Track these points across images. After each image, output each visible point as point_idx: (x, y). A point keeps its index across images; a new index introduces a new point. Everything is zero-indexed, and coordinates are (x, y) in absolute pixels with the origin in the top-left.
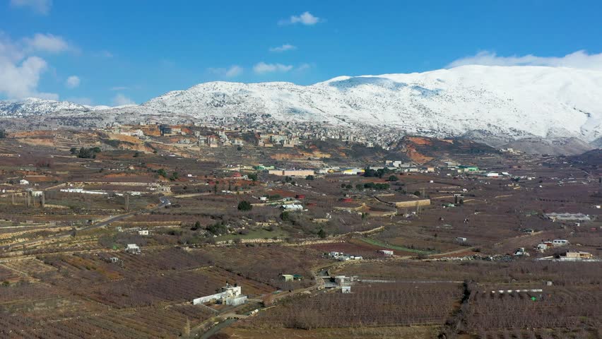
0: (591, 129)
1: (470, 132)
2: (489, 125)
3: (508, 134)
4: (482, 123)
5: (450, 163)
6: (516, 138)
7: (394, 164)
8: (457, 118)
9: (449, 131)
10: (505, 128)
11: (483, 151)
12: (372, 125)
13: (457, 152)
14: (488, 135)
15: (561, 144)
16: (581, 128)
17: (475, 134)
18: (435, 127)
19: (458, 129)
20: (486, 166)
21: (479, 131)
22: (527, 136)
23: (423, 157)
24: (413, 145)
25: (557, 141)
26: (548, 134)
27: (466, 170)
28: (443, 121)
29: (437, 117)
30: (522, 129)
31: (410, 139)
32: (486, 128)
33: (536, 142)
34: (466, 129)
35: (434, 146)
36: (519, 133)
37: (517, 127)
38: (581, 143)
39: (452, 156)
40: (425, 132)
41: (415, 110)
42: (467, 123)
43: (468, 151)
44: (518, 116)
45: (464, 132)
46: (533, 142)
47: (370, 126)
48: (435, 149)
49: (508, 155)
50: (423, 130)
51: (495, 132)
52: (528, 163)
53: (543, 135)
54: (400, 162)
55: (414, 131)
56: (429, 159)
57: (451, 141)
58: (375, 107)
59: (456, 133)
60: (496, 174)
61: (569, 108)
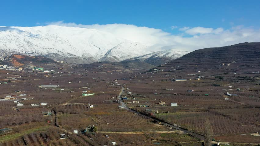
0: (99, 54)
1: (49, 54)
2: (58, 51)
3: (66, 55)
4: (56, 50)
5: (31, 66)
6: (69, 57)
7: (3, 66)
8: (44, 48)
9: (40, 53)
10: (65, 53)
11: (48, 62)
12: (3, 49)
13: (36, 62)
14: (57, 55)
15: (87, 60)
16: (96, 54)
17: (51, 55)
18: (34, 51)
19: (44, 52)
20: (48, 68)
21: (54, 54)
22: (74, 56)
23: (19, 64)
24: (15, 58)
25: (85, 59)
26: (83, 56)
27: (37, 69)
28: (38, 48)
29: (35, 47)
30: (72, 53)
31: (15, 56)
32: (57, 52)
33: (76, 58)
34: (48, 52)
35: (25, 59)
36: (71, 55)
37: (70, 52)
38: (94, 59)
39: (33, 64)
40: (29, 53)
41: (26, 43)
42: (49, 50)
43: (41, 62)
44: (71, 48)
45: (47, 54)
46: (75, 59)
47: (2, 50)
49: (59, 64)
50: (28, 52)
51: (60, 54)
52: (67, 67)
53: (81, 56)
54: (7, 66)
55: (24, 53)
56: (22, 64)
57: (34, 57)
58: (6, 41)
59: (43, 54)
60: (48, 71)
61: (92, 45)
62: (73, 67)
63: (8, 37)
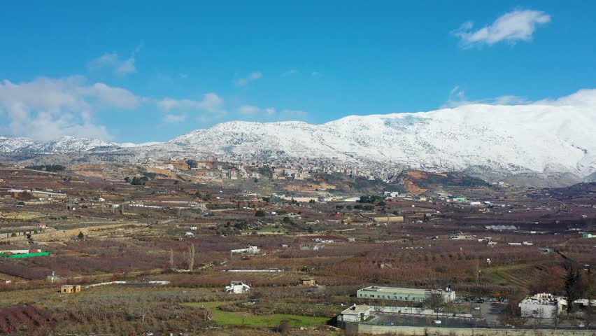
0: (586, 165)
1: (470, 168)
2: (489, 161)
3: (506, 169)
4: (483, 160)
5: (442, 194)
6: (514, 173)
7: (391, 194)
8: (459, 154)
9: (451, 166)
10: (504, 164)
11: (474, 184)
12: (379, 161)
13: (450, 185)
14: (487, 170)
15: (556, 178)
16: (578, 164)
17: (475, 170)
18: (438, 163)
19: (459, 164)
20: (475, 197)
21: (480, 167)
22: (525, 171)
23: (418, 189)
24: (410, 178)
25: (551, 176)
26: (545, 169)
27: (455, 200)
28: (445, 157)
29: (440, 154)
30: (520, 165)
31: (408, 173)
32: (486, 163)
33: (534, 176)
34: (467, 165)
35: (428, 180)
36: (518, 168)
37: (516, 163)
38: (574, 178)
39: (445, 189)
40: (428, 167)
41: (420, 147)
42: (468, 159)
43: (459, 184)
44: (518, 153)
45: (465, 167)
46: (529, 177)
47: (377, 162)
48: (430, 182)
49: (497, 188)
50: (427, 166)
51: (495, 167)
52: (514, 195)
53: (541, 170)
54: (397, 193)
55: (418, 166)
56: (423, 191)
57: (445, 175)
58: (383, 144)
59: (457, 169)
60: (479, 203)
61: (567, 144)
62: (529, 195)
63: (385, 135)
